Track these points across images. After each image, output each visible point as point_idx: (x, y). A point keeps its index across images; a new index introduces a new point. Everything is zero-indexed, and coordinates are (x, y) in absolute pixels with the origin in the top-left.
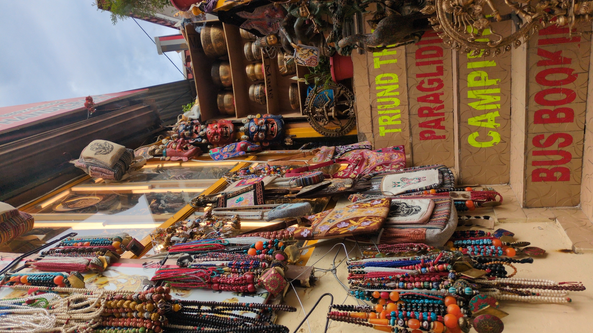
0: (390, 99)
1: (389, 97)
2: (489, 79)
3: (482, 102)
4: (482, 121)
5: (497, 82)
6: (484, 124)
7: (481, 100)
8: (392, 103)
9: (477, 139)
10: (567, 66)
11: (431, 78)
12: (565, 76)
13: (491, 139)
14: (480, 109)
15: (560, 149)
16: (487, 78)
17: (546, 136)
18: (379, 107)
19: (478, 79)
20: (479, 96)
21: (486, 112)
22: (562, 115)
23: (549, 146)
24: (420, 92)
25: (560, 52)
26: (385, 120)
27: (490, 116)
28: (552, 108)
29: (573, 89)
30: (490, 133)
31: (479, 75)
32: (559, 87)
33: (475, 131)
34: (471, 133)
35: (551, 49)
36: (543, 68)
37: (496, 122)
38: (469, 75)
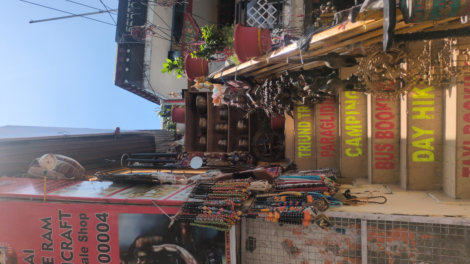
0: (306, 136)
1: (305, 135)
2: (356, 120)
3: (353, 132)
4: (353, 142)
5: (360, 122)
6: (353, 144)
7: (352, 131)
8: (307, 138)
9: (350, 152)
10: (389, 111)
11: (328, 122)
12: (388, 116)
13: (357, 152)
14: (352, 136)
15: (388, 152)
16: (355, 120)
17: (382, 145)
18: (299, 140)
19: (351, 120)
20: (352, 129)
21: (355, 137)
22: (388, 135)
23: (383, 150)
24: (322, 130)
25: (386, 104)
26: (302, 148)
27: (356, 140)
28: (384, 131)
29: (393, 122)
30: (357, 149)
31: (351, 118)
32: (386, 121)
33: (349, 147)
34: (347, 148)
35: (382, 103)
36: (379, 111)
37: (360, 143)
38: (346, 118)
